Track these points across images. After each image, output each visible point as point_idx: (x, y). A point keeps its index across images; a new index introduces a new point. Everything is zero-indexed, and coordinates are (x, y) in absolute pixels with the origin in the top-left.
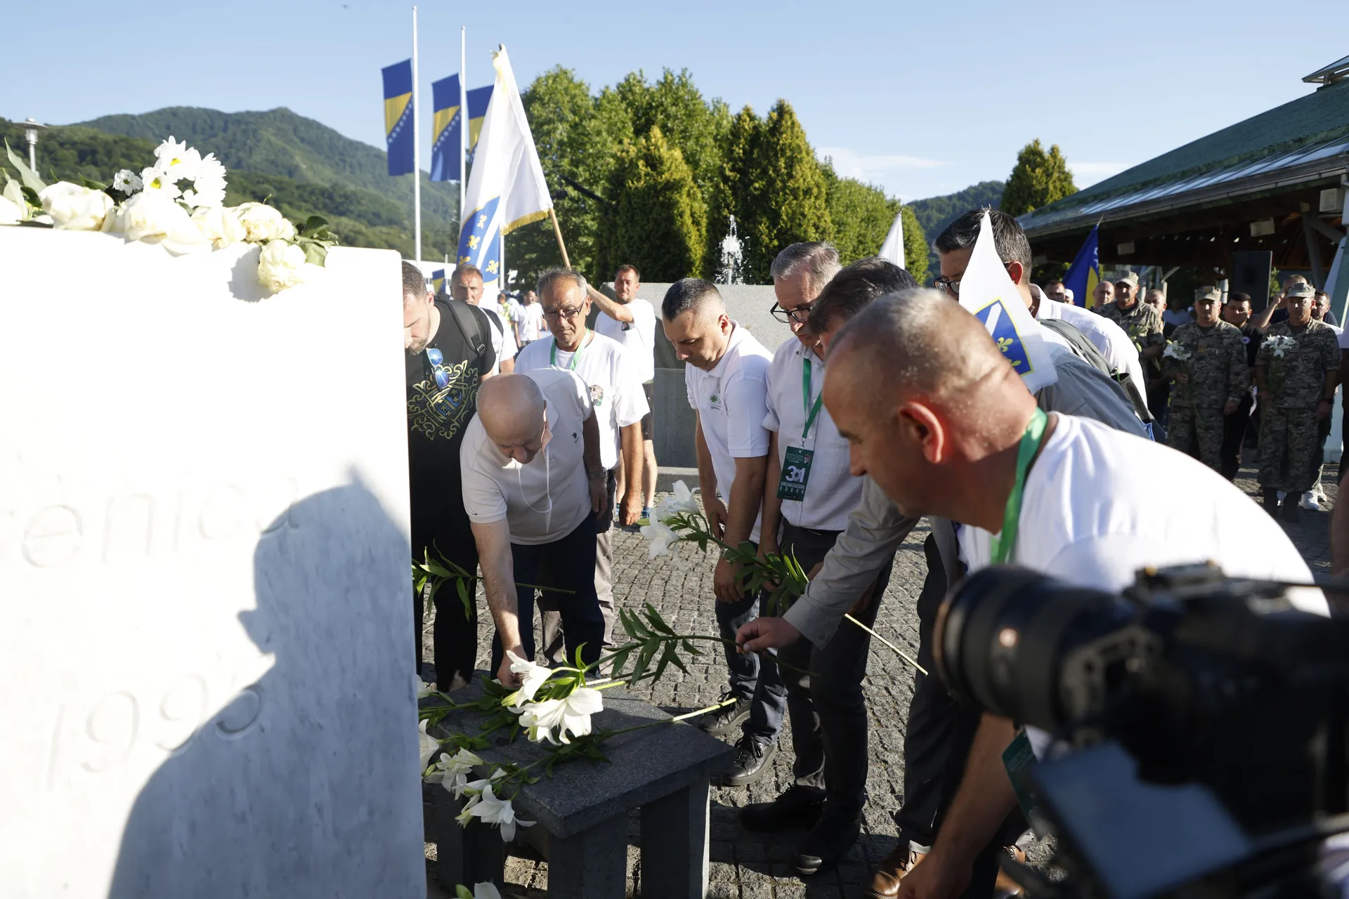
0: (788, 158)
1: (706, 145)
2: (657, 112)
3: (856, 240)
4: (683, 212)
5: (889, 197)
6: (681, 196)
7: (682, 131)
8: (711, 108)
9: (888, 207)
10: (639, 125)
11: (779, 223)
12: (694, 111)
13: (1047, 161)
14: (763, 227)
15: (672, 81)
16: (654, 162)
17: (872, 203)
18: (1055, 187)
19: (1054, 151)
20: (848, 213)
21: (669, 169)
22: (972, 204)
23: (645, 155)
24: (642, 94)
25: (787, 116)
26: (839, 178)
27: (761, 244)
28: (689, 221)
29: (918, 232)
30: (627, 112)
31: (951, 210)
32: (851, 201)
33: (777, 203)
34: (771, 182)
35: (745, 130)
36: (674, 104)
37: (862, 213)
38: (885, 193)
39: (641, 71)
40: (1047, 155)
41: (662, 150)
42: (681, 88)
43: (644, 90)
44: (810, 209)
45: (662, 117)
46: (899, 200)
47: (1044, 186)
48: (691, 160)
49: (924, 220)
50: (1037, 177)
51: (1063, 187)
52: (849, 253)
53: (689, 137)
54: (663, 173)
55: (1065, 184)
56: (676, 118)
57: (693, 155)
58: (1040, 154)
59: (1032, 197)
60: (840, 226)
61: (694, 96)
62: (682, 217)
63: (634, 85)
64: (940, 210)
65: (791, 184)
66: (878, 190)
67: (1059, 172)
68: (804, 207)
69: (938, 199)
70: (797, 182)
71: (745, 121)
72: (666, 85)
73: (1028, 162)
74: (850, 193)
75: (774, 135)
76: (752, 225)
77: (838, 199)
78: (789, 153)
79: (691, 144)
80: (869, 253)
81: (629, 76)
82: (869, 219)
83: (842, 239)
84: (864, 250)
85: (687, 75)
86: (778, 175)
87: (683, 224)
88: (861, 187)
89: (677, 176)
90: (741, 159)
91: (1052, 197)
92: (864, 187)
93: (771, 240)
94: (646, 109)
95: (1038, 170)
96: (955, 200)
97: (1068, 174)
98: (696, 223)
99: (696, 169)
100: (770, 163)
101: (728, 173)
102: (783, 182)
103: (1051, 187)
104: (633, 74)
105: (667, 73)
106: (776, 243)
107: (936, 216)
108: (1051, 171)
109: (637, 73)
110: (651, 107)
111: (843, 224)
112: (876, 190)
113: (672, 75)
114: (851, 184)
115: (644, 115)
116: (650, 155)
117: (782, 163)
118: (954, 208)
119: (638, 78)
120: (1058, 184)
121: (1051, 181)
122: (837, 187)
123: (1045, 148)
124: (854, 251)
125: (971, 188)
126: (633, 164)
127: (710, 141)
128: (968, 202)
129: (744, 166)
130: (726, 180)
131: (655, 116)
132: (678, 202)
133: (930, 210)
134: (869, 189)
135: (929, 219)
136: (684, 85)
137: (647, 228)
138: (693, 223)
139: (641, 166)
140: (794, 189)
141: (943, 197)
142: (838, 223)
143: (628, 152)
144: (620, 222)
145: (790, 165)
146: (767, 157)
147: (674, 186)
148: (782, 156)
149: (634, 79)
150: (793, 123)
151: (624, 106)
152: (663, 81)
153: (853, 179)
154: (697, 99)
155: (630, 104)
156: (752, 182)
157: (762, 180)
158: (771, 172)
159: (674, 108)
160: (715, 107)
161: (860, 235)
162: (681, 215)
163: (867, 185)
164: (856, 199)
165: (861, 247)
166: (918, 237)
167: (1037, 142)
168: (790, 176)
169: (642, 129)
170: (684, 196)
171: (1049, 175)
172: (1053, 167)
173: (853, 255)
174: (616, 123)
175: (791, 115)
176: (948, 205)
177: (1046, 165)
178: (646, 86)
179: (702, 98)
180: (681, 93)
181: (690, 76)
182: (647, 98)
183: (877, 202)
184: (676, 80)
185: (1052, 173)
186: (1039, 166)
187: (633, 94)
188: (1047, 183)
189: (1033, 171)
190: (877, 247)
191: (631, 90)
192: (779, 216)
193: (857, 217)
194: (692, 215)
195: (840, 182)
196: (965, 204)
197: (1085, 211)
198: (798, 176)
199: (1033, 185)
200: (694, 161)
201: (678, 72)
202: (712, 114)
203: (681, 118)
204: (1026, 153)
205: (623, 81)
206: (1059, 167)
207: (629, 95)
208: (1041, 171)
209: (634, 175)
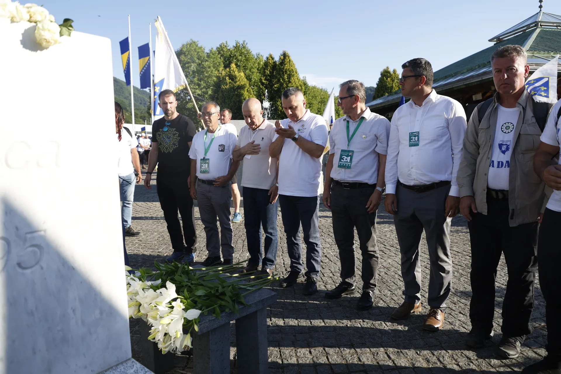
0: (288, 74)
1: (254, 72)
2: (233, 58)
4: (245, 98)
6: (244, 92)
7: (244, 67)
8: (256, 57)
10: (226, 64)
12: (249, 58)
13: (392, 75)
15: (239, 46)
16: (233, 78)
17: (323, 95)
18: (396, 86)
19: (394, 71)
20: (314, 99)
21: (239, 80)
23: (229, 74)
24: (227, 51)
25: (287, 58)
26: (309, 85)
27: (278, 110)
30: (221, 59)
32: (314, 95)
34: (282, 85)
35: (270, 63)
36: (240, 55)
37: (319, 99)
38: (328, 91)
39: (226, 42)
40: (392, 73)
41: (236, 73)
42: (243, 49)
43: (228, 50)
45: (235, 60)
47: (391, 85)
50: (388, 81)
53: (247, 69)
54: (237, 82)
56: (241, 61)
57: (249, 76)
58: (389, 72)
59: (387, 90)
61: (248, 52)
63: (223, 48)
66: (325, 90)
67: (397, 80)
70: (292, 84)
71: (270, 60)
72: (237, 47)
73: (385, 76)
74: (314, 91)
75: (282, 65)
77: (309, 94)
78: (288, 73)
79: (248, 71)
81: (221, 44)
82: (322, 102)
85: (245, 43)
86: (284, 82)
88: (318, 89)
89: (243, 83)
90: (269, 76)
91: (395, 89)
92: (319, 89)
94: (229, 57)
95: (388, 79)
99: (250, 82)
100: (281, 77)
101: (263, 81)
102: (287, 84)
103: (394, 86)
104: (223, 43)
105: (237, 43)
108: (394, 79)
110: (231, 57)
112: (324, 90)
113: (239, 44)
114: (314, 87)
115: (228, 60)
116: (231, 75)
117: (286, 77)
119: (225, 44)
120: (396, 84)
121: (394, 83)
122: (309, 89)
123: (391, 70)
126: (224, 79)
127: (255, 70)
129: (270, 78)
130: (263, 84)
131: (233, 60)
132: (243, 94)
134: (321, 90)
136: (244, 47)
137: (230, 105)
139: (227, 79)
142: (309, 104)
143: (221, 74)
145: (289, 77)
146: (280, 74)
147: (242, 87)
148: (286, 74)
149: (224, 45)
150: (290, 60)
151: (219, 56)
152: (235, 46)
154: (250, 53)
155: (222, 56)
156: (274, 85)
157: (278, 84)
158: (281, 80)
159: (240, 57)
160: (257, 56)
161: (319, 108)
163: (321, 88)
164: (317, 94)
167: (388, 68)
168: (290, 82)
169: (227, 66)
170: (246, 92)
171: (393, 81)
174: (216, 63)
175: (289, 57)
177: (392, 77)
178: (229, 48)
179: (252, 53)
180: (243, 51)
181: (247, 44)
182: (229, 53)
183: (325, 94)
184: (241, 46)
185: (394, 80)
186: (389, 77)
187: (223, 51)
188: (392, 84)
189: (387, 79)
191: (222, 50)
193: (317, 101)
195: (310, 87)
198: (293, 82)
199: (387, 85)
200: (250, 79)
201: (241, 42)
202: (256, 59)
203: (243, 61)
204: (384, 72)
205: (219, 46)
206: (397, 77)
207: (222, 52)
208: (390, 79)
209: (225, 83)
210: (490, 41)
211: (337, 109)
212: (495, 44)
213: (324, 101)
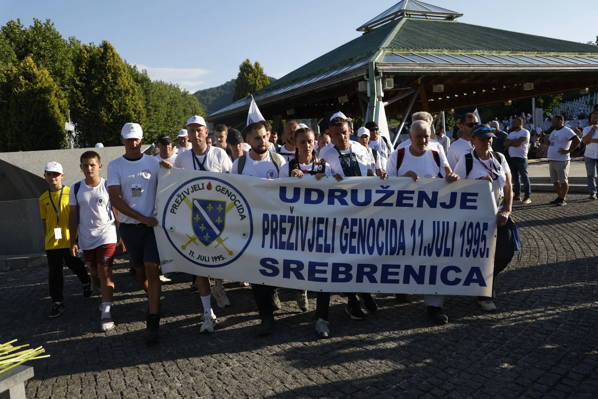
0: (113, 73)
1: (67, 65)
2: (32, 45)
3: (166, 115)
4: (53, 106)
5: (182, 91)
6: (51, 96)
7: (50, 58)
8: (69, 43)
9: (182, 96)
10: (20, 53)
11: (112, 110)
12: (57, 45)
13: (253, 70)
14: (103, 113)
15: (41, 27)
16: (30, 77)
17: (173, 94)
18: (259, 83)
19: (257, 65)
20: (160, 100)
21: (41, 81)
22: (229, 91)
23: (23, 72)
24: (20, 34)
25: (109, 50)
26: (152, 81)
27: (103, 122)
28: (58, 111)
29: (200, 108)
30: (12, 46)
31: (218, 95)
32: (161, 94)
33: (110, 99)
34: (104, 87)
35: (85, 58)
36: (43, 41)
37: (167, 99)
38: (180, 88)
39: (18, 20)
40: (254, 67)
41: (34, 70)
42: (47, 31)
43: (22, 32)
44: (129, 101)
45: (36, 48)
46: (188, 92)
47: (254, 82)
48: (57, 74)
49: (205, 101)
50: (250, 78)
51: (263, 82)
52: (162, 122)
53: (56, 61)
54: (37, 83)
55: (264, 81)
56: (45, 49)
57: (60, 70)
58: (250, 66)
59: (249, 88)
60: (155, 108)
61: (57, 36)
62: (53, 109)
63: (14, 28)
64: (213, 95)
65: (116, 88)
66: (176, 87)
67: (261, 75)
68: (126, 100)
69: (211, 89)
70: (120, 86)
71: (84, 53)
72: (37, 28)
73: (245, 71)
74: (159, 89)
75: (103, 61)
76: (96, 112)
77: (153, 93)
78: (113, 71)
79: (57, 64)
80: (175, 121)
81: (10, 22)
82: (172, 103)
83: (158, 115)
84: (171, 120)
85: (51, 24)
86: (108, 83)
87: (54, 112)
88: (166, 86)
89: (47, 85)
90: (84, 75)
91: (258, 88)
92: (167, 85)
93: (109, 119)
94: (24, 43)
95: (250, 75)
96: (220, 90)
97: (265, 76)
98: (63, 111)
99: (63, 79)
100: (103, 76)
101: (77, 83)
102: (111, 86)
103: (258, 83)
104: (12, 21)
105: (36, 22)
106: (111, 120)
107: (211, 98)
108: (256, 75)
109: (16, 21)
110: (28, 42)
111: (157, 106)
112: (174, 86)
113: (40, 23)
114: (160, 84)
115: (23, 47)
116: (27, 73)
117: (110, 76)
118: (220, 93)
119: (17, 24)
120: (260, 81)
121: (257, 80)
122: (152, 86)
123: (252, 63)
124: (166, 121)
125: (228, 82)
126: (16, 77)
127: (70, 63)
128: (227, 90)
129: (87, 79)
130: (77, 87)
131: (32, 47)
132: (49, 100)
133: (207, 95)
134: (171, 86)
135: (208, 100)
136: (49, 29)
137: (30, 116)
138: (61, 112)
139: (21, 80)
140: (118, 90)
141: (214, 88)
142: (154, 106)
143: (11, 71)
144: (12, 113)
145: (115, 76)
146: (101, 73)
147: (47, 91)
148: (109, 72)
149: (14, 24)
150: (113, 54)
151: (8, 41)
152: (33, 25)
153: (161, 81)
154: (58, 38)
155: (12, 40)
156: (93, 88)
157: (99, 86)
158: (104, 82)
159: (44, 43)
160: (71, 42)
161: (168, 112)
162: (53, 107)
163: (169, 84)
164: (163, 92)
165: (169, 118)
166: (200, 111)
167: (248, 60)
168: (116, 84)
169: (21, 57)
170: (53, 97)
171: (256, 77)
172: (257, 73)
173: (165, 123)
174: (4, 51)
175: (112, 49)
176: (217, 93)
177: (254, 72)
178: (23, 29)
179: (62, 38)
180: (48, 34)
181: (53, 25)
182: (24, 37)
183: (176, 93)
184: (44, 26)
185: (257, 76)
186: (250, 73)
187: (15, 34)
188: (255, 81)
189: (248, 75)
190: (178, 117)
191: (12, 31)
192: (112, 106)
193: (165, 102)
194: (60, 107)
195: (153, 84)
196: (226, 91)
197: (275, 93)
198: (120, 83)
199: (249, 82)
200: (61, 74)
201: (43, 21)
202: (70, 47)
203: (49, 49)
204: (244, 66)
205: (6, 25)
206: (260, 73)
207: (11, 34)
208: (252, 75)
209: (18, 85)
210: (358, 30)
211: (194, 112)
212: (363, 34)
213: (175, 102)
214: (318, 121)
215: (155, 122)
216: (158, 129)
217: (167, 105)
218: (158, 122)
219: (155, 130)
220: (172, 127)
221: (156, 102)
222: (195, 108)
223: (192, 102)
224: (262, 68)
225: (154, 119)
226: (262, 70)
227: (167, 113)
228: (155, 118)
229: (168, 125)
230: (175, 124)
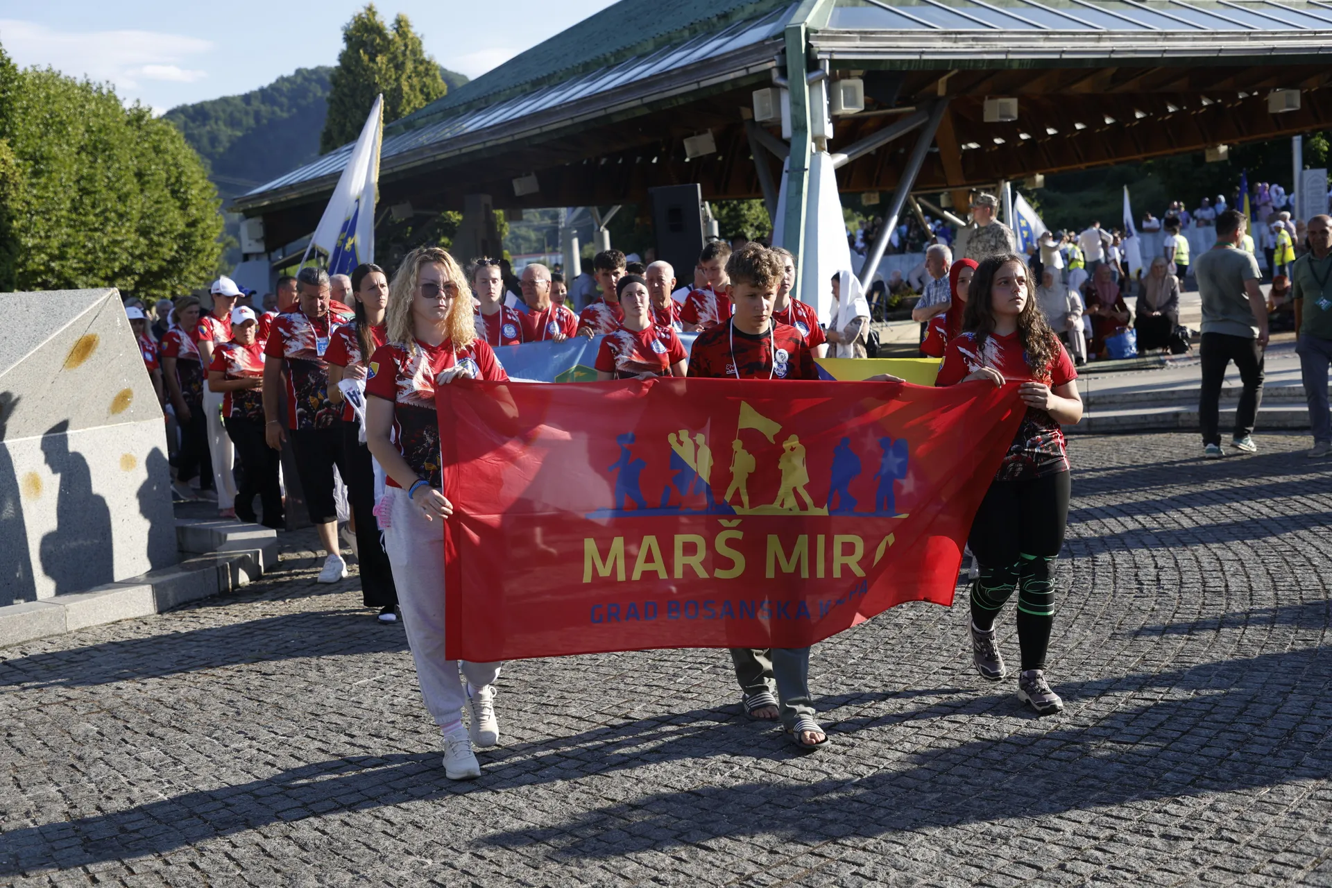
3: (75, 188)
5: (127, 105)
9: (129, 123)
13: (391, 43)
17: (97, 116)
18: (412, 87)
19: (401, 25)
20: (51, 136)
22: (289, 110)
26: (20, 70)
29: (195, 168)
31: (252, 122)
32: (52, 114)
37: (77, 133)
40: (391, 33)
46: (149, 108)
47: (394, 85)
49: (205, 141)
50: (380, 69)
51: (424, 85)
52: (64, 213)
55: (428, 80)
58: (378, 30)
60: (37, 162)
64: (233, 122)
66: (105, 91)
67: (415, 61)
69: (225, 101)
73: (363, 44)
74: (48, 97)
77: (26, 111)
80: (106, 210)
82: (95, 148)
83: (45, 187)
84: (94, 206)
88: (68, 85)
91: (409, 102)
92: (74, 85)
95: (379, 59)
96: (256, 104)
97: (429, 63)
103: (406, 88)
107: (226, 133)
108: (401, 59)
111: (42, 157)
112: (99, 89)
114: (47, 80)
118: (257, 116)
120: (415, 81)
121: (404, 76)
122: (19, 87)
123: (386, 20)
124: (74, 209)
125: (282, 80)
128: (281, 106)
133: (212, 122)
134: (86, 88)
135: (214, 140)
141: (234, 98)
153: (50, 69)
161: (82, 177)
163: (80, 80)
164: (64, 108)
165: (87, 201)
166: (196, 176)
167: (370, 10)
171: (399, 67)
172: (404, 54)
173: (74, 216)
176: (247, 113)
177: (392, 49)
183: (106, 114)
185: (403, 63)
186: (380, 52)
188: (397, 80)
189: (373, 59)
190: (119, 198)
193: (68, 144)
196: (276, 109)
199: (376, 84)
204: (357, 29)
206: (414, 52)
208: (385, 59)
211: (173, 180)
213: (107, 143)
214: (603, 215)
215: (37, 213)
216: (48, 237)
217: (78, 153)
218: (48, 211)
219: (37, 241)
220: (96, 230)
221: (38, 141)
222: (176, 165)
223: (166, 144)
224: (419, 35)
225: (34, 201)
226: (420, 43)
227: (78, 181)
228: (37, 197)
229: (84, 223)
230: (107, 219)
